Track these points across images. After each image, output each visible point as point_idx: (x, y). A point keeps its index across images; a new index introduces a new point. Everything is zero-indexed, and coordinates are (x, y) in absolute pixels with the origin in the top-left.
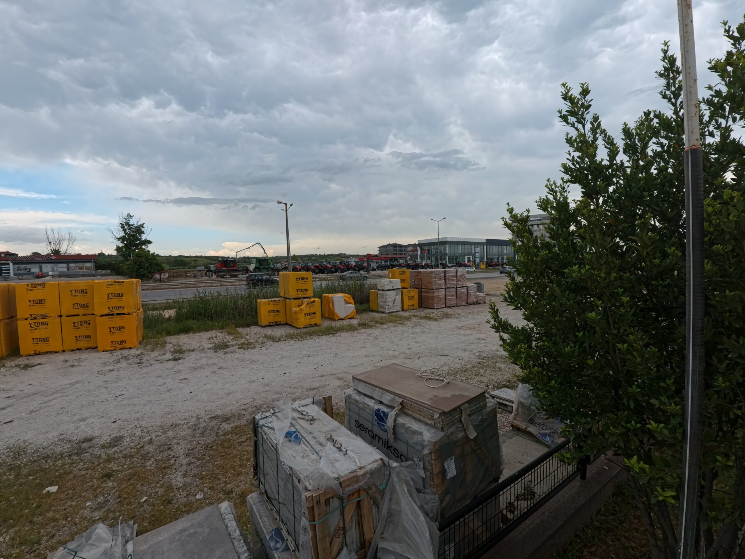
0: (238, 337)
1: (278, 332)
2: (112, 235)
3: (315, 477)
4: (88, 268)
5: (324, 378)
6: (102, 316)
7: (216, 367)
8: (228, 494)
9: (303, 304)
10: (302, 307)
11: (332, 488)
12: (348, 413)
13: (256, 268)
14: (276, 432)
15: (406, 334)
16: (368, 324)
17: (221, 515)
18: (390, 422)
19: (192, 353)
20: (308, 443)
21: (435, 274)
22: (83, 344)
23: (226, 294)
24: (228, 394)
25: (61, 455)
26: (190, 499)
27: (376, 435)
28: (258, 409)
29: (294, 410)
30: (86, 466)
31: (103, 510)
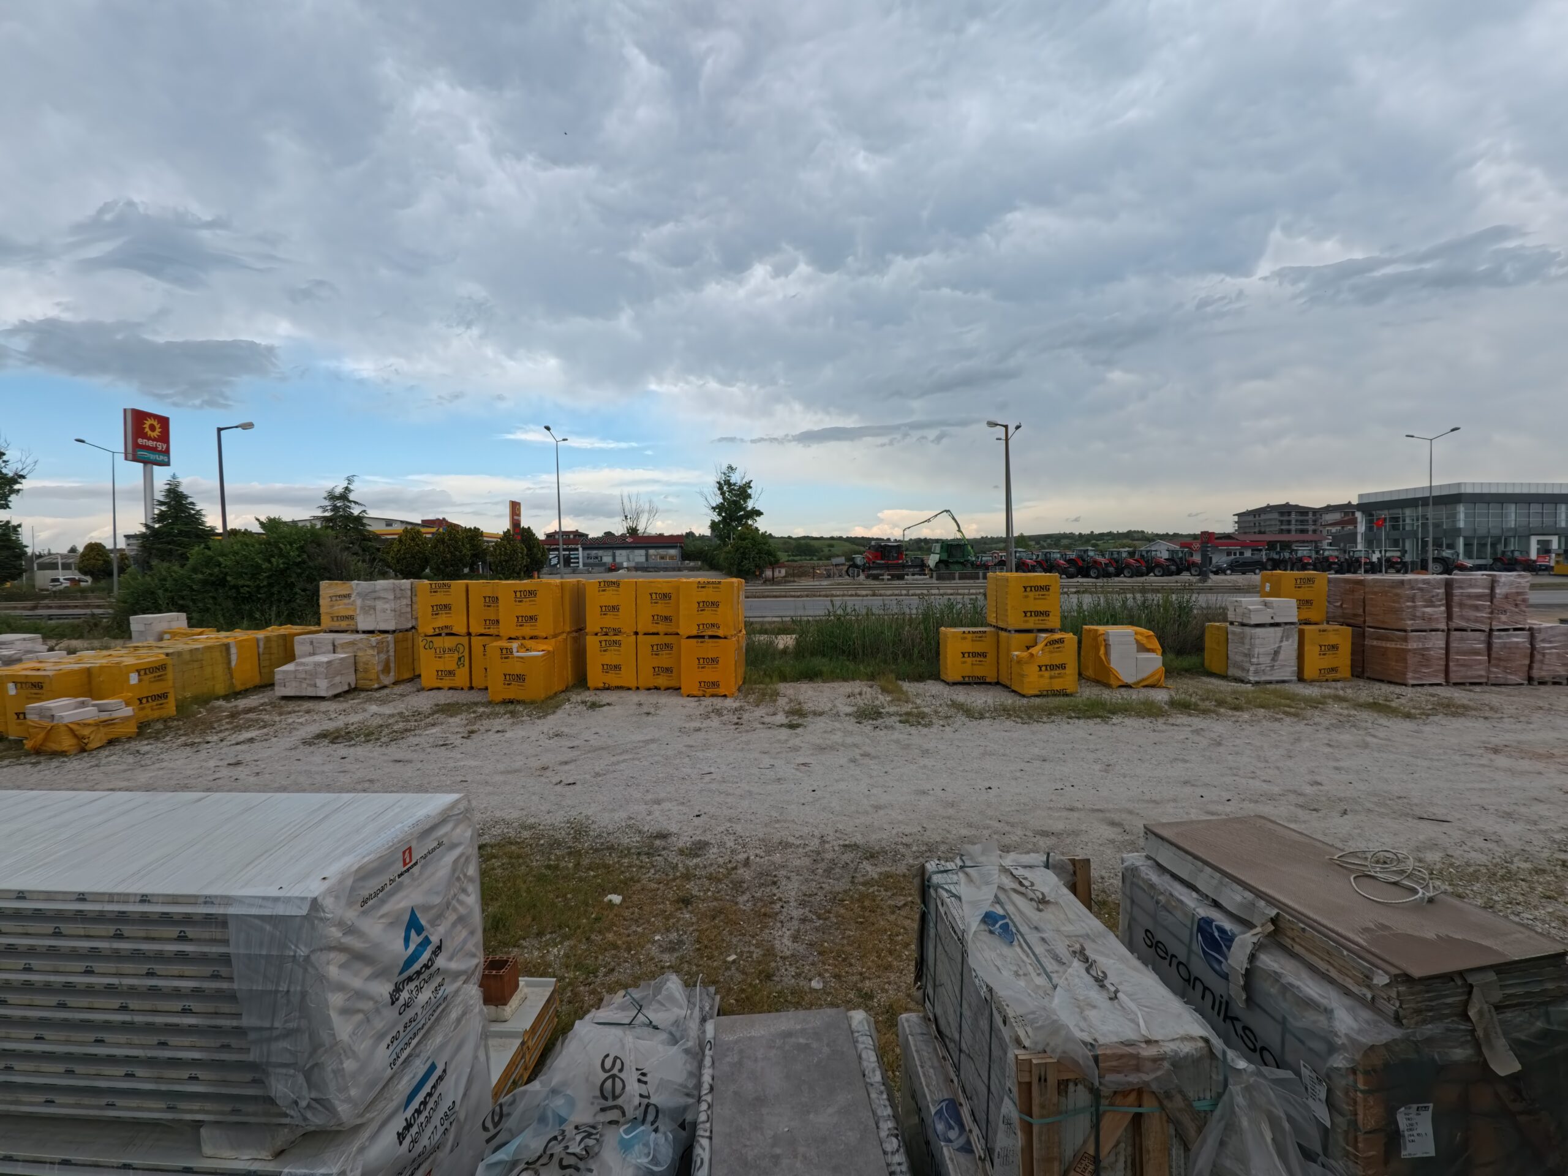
0: (899, 700)
1: (979, 698)
2: (705, 503)
3: (1040, 1023)
4: (672, 557)
5: (1076, 815)
6: (689, 637)
7: (857, 751)
8: (865, 999)
9: (1035, 644)
10: (1033, 651)
11: (1076, 1063)
12: (1129, 909)
13: (940, 561)
14: (965, 906)
15: (1306, 745)
16: (1196, 705)
17: (852, 1033)
18: (1237, 958)
19: (819, 718)
20: (1030, 948)
21: (1412, 588)
22: (662, 681)
23: (882, 612)
24: (877, 808)
25: (629, 849)
26: (801, 984)
27: (1196, 979)
28: (931, 849)
29: (1005, 870)
30: (657, 876)
31: (675, 955)
